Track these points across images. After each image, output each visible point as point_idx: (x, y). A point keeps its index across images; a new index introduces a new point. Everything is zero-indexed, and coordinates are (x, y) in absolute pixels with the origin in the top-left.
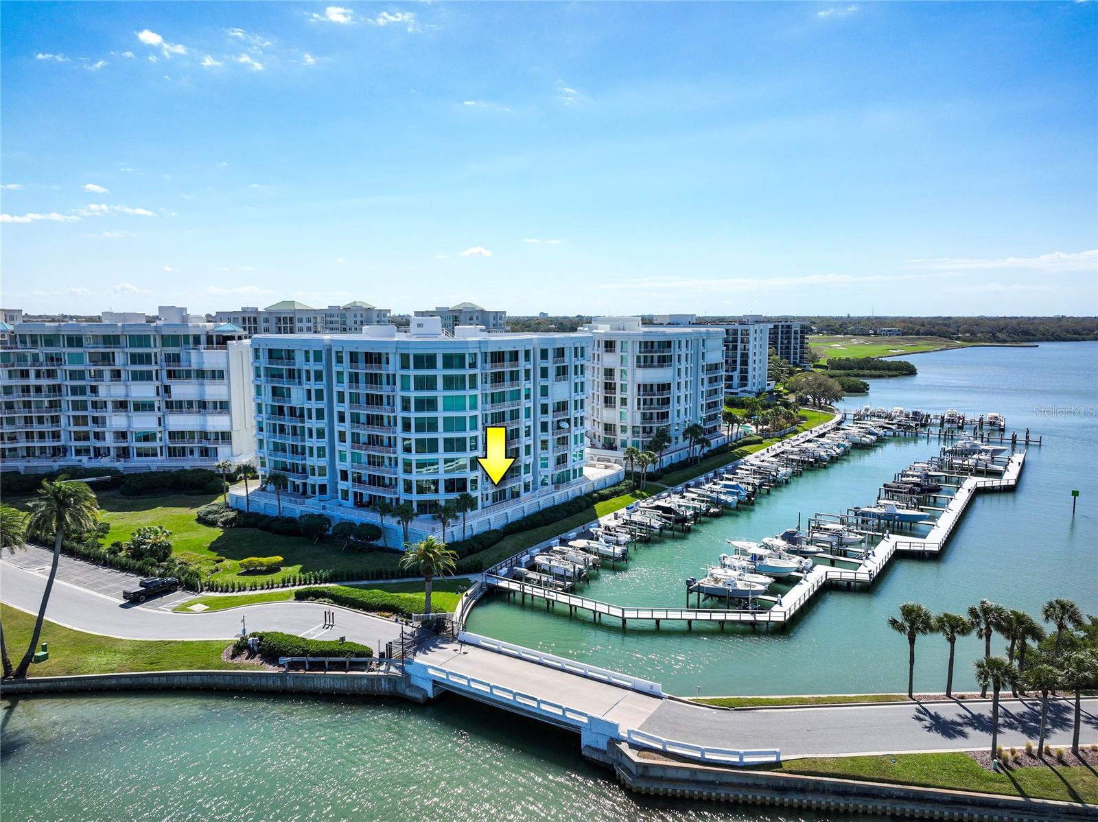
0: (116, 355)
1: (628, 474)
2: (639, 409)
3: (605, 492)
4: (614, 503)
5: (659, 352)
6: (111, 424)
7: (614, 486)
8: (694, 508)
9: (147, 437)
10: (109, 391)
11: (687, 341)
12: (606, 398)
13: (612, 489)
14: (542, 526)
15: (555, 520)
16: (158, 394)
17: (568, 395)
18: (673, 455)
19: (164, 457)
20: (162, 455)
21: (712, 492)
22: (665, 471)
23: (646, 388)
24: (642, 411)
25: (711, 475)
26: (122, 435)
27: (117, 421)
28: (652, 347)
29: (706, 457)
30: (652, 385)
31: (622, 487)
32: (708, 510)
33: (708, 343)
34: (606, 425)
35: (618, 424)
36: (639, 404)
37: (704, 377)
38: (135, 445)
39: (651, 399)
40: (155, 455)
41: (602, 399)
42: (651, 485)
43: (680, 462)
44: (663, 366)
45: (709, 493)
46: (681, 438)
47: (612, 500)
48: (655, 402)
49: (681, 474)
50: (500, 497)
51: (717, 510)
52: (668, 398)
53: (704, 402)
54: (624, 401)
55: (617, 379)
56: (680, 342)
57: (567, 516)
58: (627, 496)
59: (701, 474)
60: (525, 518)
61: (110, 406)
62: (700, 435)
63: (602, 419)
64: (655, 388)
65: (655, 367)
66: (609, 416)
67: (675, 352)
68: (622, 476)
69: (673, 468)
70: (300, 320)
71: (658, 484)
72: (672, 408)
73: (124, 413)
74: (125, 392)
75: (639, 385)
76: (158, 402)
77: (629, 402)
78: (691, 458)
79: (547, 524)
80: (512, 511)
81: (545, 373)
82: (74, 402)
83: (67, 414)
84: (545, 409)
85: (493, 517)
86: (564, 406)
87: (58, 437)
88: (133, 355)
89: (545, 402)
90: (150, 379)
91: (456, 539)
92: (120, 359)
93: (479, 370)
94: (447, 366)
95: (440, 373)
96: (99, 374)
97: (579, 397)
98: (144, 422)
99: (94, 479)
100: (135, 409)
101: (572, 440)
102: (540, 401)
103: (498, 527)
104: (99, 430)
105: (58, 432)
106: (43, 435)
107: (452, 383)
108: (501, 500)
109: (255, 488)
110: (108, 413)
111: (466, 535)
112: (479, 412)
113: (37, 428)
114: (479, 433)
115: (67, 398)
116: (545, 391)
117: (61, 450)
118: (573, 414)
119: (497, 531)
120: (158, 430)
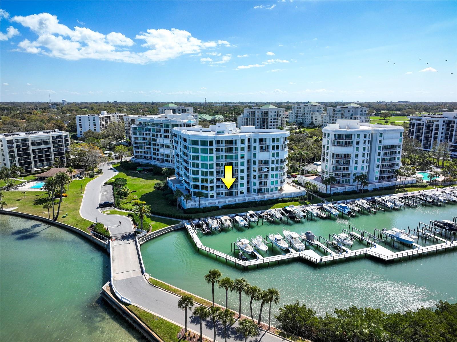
2: (332, 164)
3: (288, 199)
4: (286, 205)
5: (346, 139)
9: (168, 156)
10: (160, 141)
11: (365, 135)
14: (240, 208)
15: (247, 207)
17: (268, 158)
19: (172, 164)
20: (171, 162)
21: (330, 207)
22: (336, 194)
23: (337, 156)
24: (333, 165)
26: (162, 155)
27: (161, 150)
28: (342, 137)
30: (341, 155)
33: (385, 135)
35: (325, 170)
36: (332, 162)
37: (380, 151)
38: (165, 158)
39: (341, 161)
40: (170, 162)
43: (352, 191)
44: (347, 146)
47: (288, 203)
50: (229, 194)
51: (324, 216)
52: (349, 161)
55: (326, 150)
56: (359, 135)
60: (236, 204)
61: (159, 145)
64: (343, 156)
65: (343, 146)
67: (355, 139)
68: (304, 193)
69: (344, 193)
70: (271, 112)
73: (162, 148)
74: (163, 142)
75: (333, 154)
76: (171, 146)
77: (328, 161)
80: (228, 201)
81: (255, 148)
82: (153, 143)
83: (152, 147)
84: (255, 162)
85: (217, 201)
86: (267, 162)
87: (150, 153)
88: (165, 130)
89: (255, 160)
90: (169, 138)
91: (197, 207)
92: (162, 131)
93: (214, 147)
94: (202, 145)
95: (200, 147)
96: (157, 135)
97: (275, 158)
98: (167, 151)
99: (148, 168)
100: (165, 147)
101: (270, 176)
102: (253, 159)
103: (220, 205)
104: (158, 153)
105: (150, 152)
106: (147, 153)
107: (204, 151)
108: (230, 195)
109: (174, 178)
110: (159, 148)
111: (201, 206)
112: (214, 163)
113: (146, 150)
114: (214, 170)
115: (152, 142)
116: (255, 155)
117: (151, 158)
118: (271, 165)
119: (218, 207)
120: (170, 154)
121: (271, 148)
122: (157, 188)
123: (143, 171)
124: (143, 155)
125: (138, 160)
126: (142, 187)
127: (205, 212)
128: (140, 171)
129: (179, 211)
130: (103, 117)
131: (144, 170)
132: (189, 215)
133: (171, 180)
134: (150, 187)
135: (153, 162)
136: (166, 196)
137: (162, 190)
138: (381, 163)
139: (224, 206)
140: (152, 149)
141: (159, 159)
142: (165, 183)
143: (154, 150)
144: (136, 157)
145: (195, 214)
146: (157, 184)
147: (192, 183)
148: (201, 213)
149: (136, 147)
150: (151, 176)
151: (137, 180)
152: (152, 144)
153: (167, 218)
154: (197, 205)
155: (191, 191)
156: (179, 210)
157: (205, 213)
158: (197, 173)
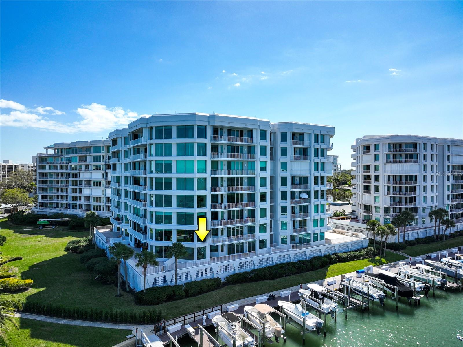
0: (88, 157)
1: (371, 242)
2: (389, 194)
3: (345, 255)
4: (350, 266)
5: (407, 151)
6: (84, 193)
7: (357, 251)
8: (426, 282)
9: (98, 199)
10: (84, 176)
11: (432, 145)
12: (365, 186)
13: (352, 253)
14: (267, 279)
15: (281, 275)
16: (103, 177)
17: (308, 172)
18: (419, 231)
19: (105, 211)
20: (103, 210)
21: (450, 265)
22: (408, 243)
23: (394, 178)
24: (391, 195)
25: (455, 250)
26: (88, 198)
27: (87, 191)
28: (401, 147)
29: (452, 235)
30: (401, 176)
31: (363, 252)
32: (444, 284)
33: (452, 149)
34: (365, 206)
35: (373, 205)
36: (389, 190)
37: (450, 174)
38: (92, 203)
39: (400, 187)
40: (101, 210)
41: (362, 188)
42: (392, 253)
43: (427, 238)
45: (446, 267)
46: (428, 219)
47: (349, 263)
48: (403, 189)
49: (425, 247)
51: (454, 285)
52: (415, 187)
53: (450, 193)
54: (377, 189)
55: (373, 173)
56: (425, 145)
57: (297, 273)
58: (366, 260)
59: (444, 248)
60: (254, 271)
61: (84, 183)
62: (444, 217)
63: (362, 201)
64: (403, 179)
65: (402, 162)
66: (368, 199)
67: (421, 152)
68: (366, 244)
69: (418, 241)
71: (400, 253)
72: (419, 195)
73: (89, 187)
74: (90, 176)
75: (389, 176)
76: (103, 182)
77: (381, 189)
78: (437, 236)
79: (273, 278)
81: (284, 152)
82: (73, 181)
83: (71, 187)
84: (284, 181)
85: (215, 266)
86: (304, 180)
87: (67, 198)
88: (94, 157)
89: (284, 175)
90: (100, 169)
91: (169, 283)
92: (89, 159)
93: (208, 141)
94: (180, 135)
95: (174, 140)
96: (81, 166)
97: (319, 174)
98: (97, 192)
99: (60, 219)
100: (94, 185)
101: (312, 209)
102: (281, 174)
103: (222, 276)
104: (80, 195)
105: (67, 196)
106: (62, 197)
107: (184, 150)
108: (238, 252)
109: (109, 230)
110: (83, 187)
111: (181, 281)
112: (208, 175)
113: (60, 194)
114: (208, 193)
115: (71, 179)
116: (284, 166)
117: (67, 206)
118: (313, 188)
119: (218, 280)
120: (102, 196)
121: (312, 152)
122: (72, 250)
123: (49, 225)
124: (55, 201)
125: (44, 210)
126: (38, 250)
127: (191, 296)
128: (44, 226)
129: (122, 298)
130: (4, 165)
131: (51, 223)
132: (152, 308)
133: (103, 233)
134: (57, 249)
135: (71, 211)
136: (90, 261)
137: (81, 252)
138: (452, 192)
139: (231, 276)
140: (70, 191)
141: (82, 205)
142: (89, 240)
143: (73, 192)
144: (42, 205)
145: (166, 304)
146: (73, 242)
147: (154, 226)
148: (180, 298)
149: (42, 190)
150: (64, 232)
151: (34, 239)
152: (71, 183)
153: (86, 324)
154: (169, 278)
155: (152, 247)
156: (121, 295)
157: (192, 299)
158: (166, 201)
